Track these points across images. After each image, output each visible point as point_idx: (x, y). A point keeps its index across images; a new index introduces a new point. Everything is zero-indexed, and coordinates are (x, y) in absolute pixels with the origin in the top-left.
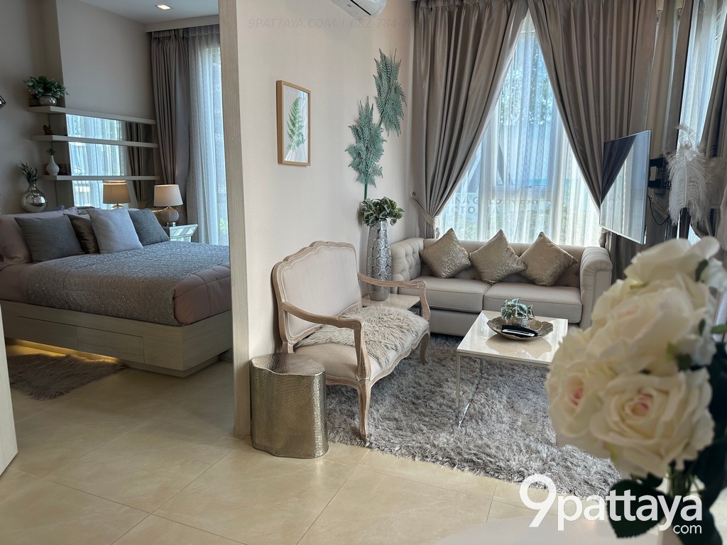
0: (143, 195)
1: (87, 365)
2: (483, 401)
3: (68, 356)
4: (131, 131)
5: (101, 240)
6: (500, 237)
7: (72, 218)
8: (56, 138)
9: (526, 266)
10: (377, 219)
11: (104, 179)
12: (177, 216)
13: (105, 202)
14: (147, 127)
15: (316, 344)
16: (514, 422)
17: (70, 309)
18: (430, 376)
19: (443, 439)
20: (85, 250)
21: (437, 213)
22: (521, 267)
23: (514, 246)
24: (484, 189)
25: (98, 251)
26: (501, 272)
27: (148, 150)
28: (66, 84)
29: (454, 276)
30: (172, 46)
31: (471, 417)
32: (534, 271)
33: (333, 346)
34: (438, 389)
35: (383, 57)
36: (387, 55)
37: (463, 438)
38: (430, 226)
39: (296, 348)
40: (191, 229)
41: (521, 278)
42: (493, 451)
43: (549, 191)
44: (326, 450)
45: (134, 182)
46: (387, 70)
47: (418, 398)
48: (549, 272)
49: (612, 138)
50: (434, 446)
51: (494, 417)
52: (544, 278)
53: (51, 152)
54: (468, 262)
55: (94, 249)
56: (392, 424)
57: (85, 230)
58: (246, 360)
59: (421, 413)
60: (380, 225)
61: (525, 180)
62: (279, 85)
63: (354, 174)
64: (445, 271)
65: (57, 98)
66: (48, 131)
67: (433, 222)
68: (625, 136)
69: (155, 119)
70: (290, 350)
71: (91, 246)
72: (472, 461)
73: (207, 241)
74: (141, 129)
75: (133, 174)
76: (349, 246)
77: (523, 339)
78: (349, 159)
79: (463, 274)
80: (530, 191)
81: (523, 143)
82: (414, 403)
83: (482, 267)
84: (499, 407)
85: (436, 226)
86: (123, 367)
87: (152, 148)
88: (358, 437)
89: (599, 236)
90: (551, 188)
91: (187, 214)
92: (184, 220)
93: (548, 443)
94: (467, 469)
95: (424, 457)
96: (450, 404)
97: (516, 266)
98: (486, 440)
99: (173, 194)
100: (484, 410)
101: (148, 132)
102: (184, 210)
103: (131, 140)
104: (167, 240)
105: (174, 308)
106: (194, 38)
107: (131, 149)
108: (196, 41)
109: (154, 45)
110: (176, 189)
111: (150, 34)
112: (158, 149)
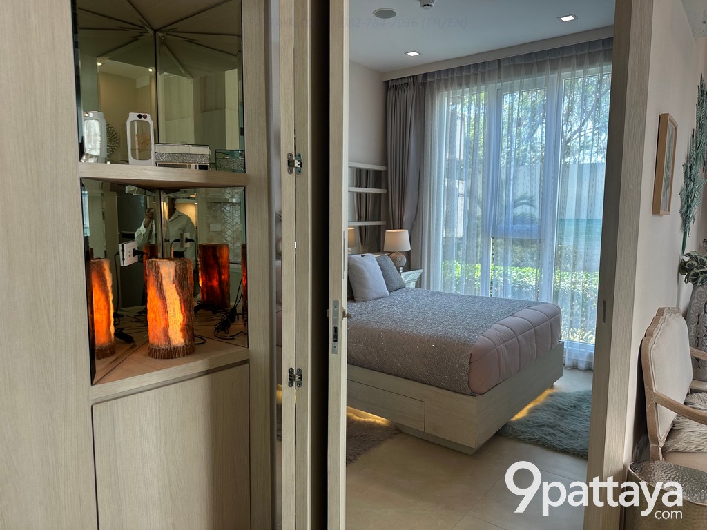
4: (361, 177)
5: (356, 288)
12: (405, 261)
14: (377, 173)
25: (352, 298)
27: (375, 195)
30: (410, 93)
39: (665, 453)
40: (414, 275)
45: (360, 227)
62: (663, 120)
69: (386, 165)
73: (429, 287)
74: (371, 176)
75: (360, 220)
86: (395, 431)
87: (380, 194)
91: (411, 261)
92: (408, 268)
99: (400, 239)
101: (377, 178)
102: (408, 254)
103: (360, 186)
104: (402, 287)
105: (469, 375)
106: (432, 83)
107: (359, 195)
108: (435, 85)
109: (391, 92)
110: (405, 234)
111: (387, 83)
112: (387, 195)
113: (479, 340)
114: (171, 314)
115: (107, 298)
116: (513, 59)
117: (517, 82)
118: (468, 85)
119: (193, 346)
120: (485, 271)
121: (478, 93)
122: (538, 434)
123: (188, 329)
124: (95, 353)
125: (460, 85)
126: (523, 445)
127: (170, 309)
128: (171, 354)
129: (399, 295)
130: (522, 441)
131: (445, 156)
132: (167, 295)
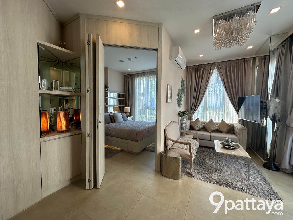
0: (122, 110)
1: (114, 150)
2: (219, 165)
3: (109, 147)
4: (119, 96)
5: (116, 120)
6: (211, 121)
7: (110, 115)
8: (106, 97)
9: (219, 128)
10: (183, 116)
11: (113, 106)
12: (129, 114)
13: (113, 111)
15: (175, 148)
16: (231, 172)
17: (110, 136)
18: (200, 157)
19: (214, 176)
20: (112, 122)
21: (193, 114)
22: (218, 128)
23: (216, 123)
24: (205, 108)
25: (115, 122)
26: (212, 129)
27: (123, 100)
28: (109, 86)
29: (199, 130)
30: (130, 78)
31: (218, 170)
32: (221, 129)
33: (181, 149)
34: (205, 161)
35: (182, 79)
36: (182, 78)
37: (219, 176)
38: (191, 117)
39: (170, 149)
40: (132, 117)
41: (218, 131)
42: (230, 181)
43: (223, 109)
44: (182, 178)
45: (119, 107)
46: (183, 81)
47: (201, 164)
48: (226, 130)
49: (240, 97)
50: (212, 178)
51: (225, 170)
52: (225, 131)
54: (203, 127)
56: (197, 171)
57: (112, 118)
58: (160, 152)
59: (203, 168)
60: (183, 117)
61: (216, 106)
62: (167, 85)
63: (177, 105)
64: (197, 129)
65: (107, 89)
67: (192, 116)
68: (244, 96)
70: (169, 150)
71: (113, 121)
72: (226, 184)
73: (135, 120)
74: (122, 95)
75: (119, 105)
76: (177, 122)
77: (233, 149)
78: (177, 101)
79: (201, 130)
80: (217, 109)
81: (215, 98)
82: (200, 165)
83: (207, 128)
84: (225, 167)
85: (193, 117)
86: (122, 151)
88: (190, 174)
89: (237, 121)
90: (223, 108)
91: (131, 114)
92: (130, 116)
93: (245, 179)
94: (225, 186)
95: (210, 182)
96: (211, 166)
97: (216, 128)
98: (226, 177)
99: (128, 109)
100: (221, 168)
101: (123, 96)
102: (130, 113)
103: (119, 98)
104: (127, 120)
105: (136, 137)
106: (135, 76)
107: (119, 100)
108: (135, 77)
109: (126, 77)
110: (129, 108)
111: (125, 75)
112: (125, 100)
113: (139, 130)
114: (62, 123)
115: (47, 120)
116: (150, 72)
117: (151, 77)
118: (142, 77)
119: (68, 130)
120: (146, 116)
121: (144, 78)
122: (152, 149)
123: (67, 126)
124: (41, 132)
125: (140, 77)
126: (149, 152)
127: (62, 122)
128: (62, 132)
129: (127, 122)
130: (149, 151)
131: (137, 91)
132: (61, 119)
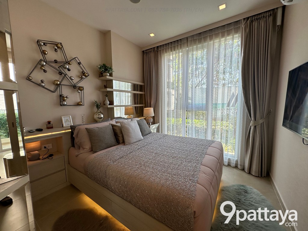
7: (113, 126)
8: (108, 89)
12: (152, 120)
20: (118, 142)
28: (113, 68)
45: (135, 107)
53: (107, 96)
55: (122, 141)
57: (118, 131)
65: (109, 73)
66: (106, 87)
69: (144, 83)
71: (121, 139)
74: (139, 87)
75: (135, 104)
87: (142, 94)
91: (155, 120)
92: (154, 123)
99: (150, 111)
102: (154, 117)
103: (135, 91)
104: (150, 133)
106: (160, 50)
110: (152, 109)
111: (143, 51)
112: (145, 94)
